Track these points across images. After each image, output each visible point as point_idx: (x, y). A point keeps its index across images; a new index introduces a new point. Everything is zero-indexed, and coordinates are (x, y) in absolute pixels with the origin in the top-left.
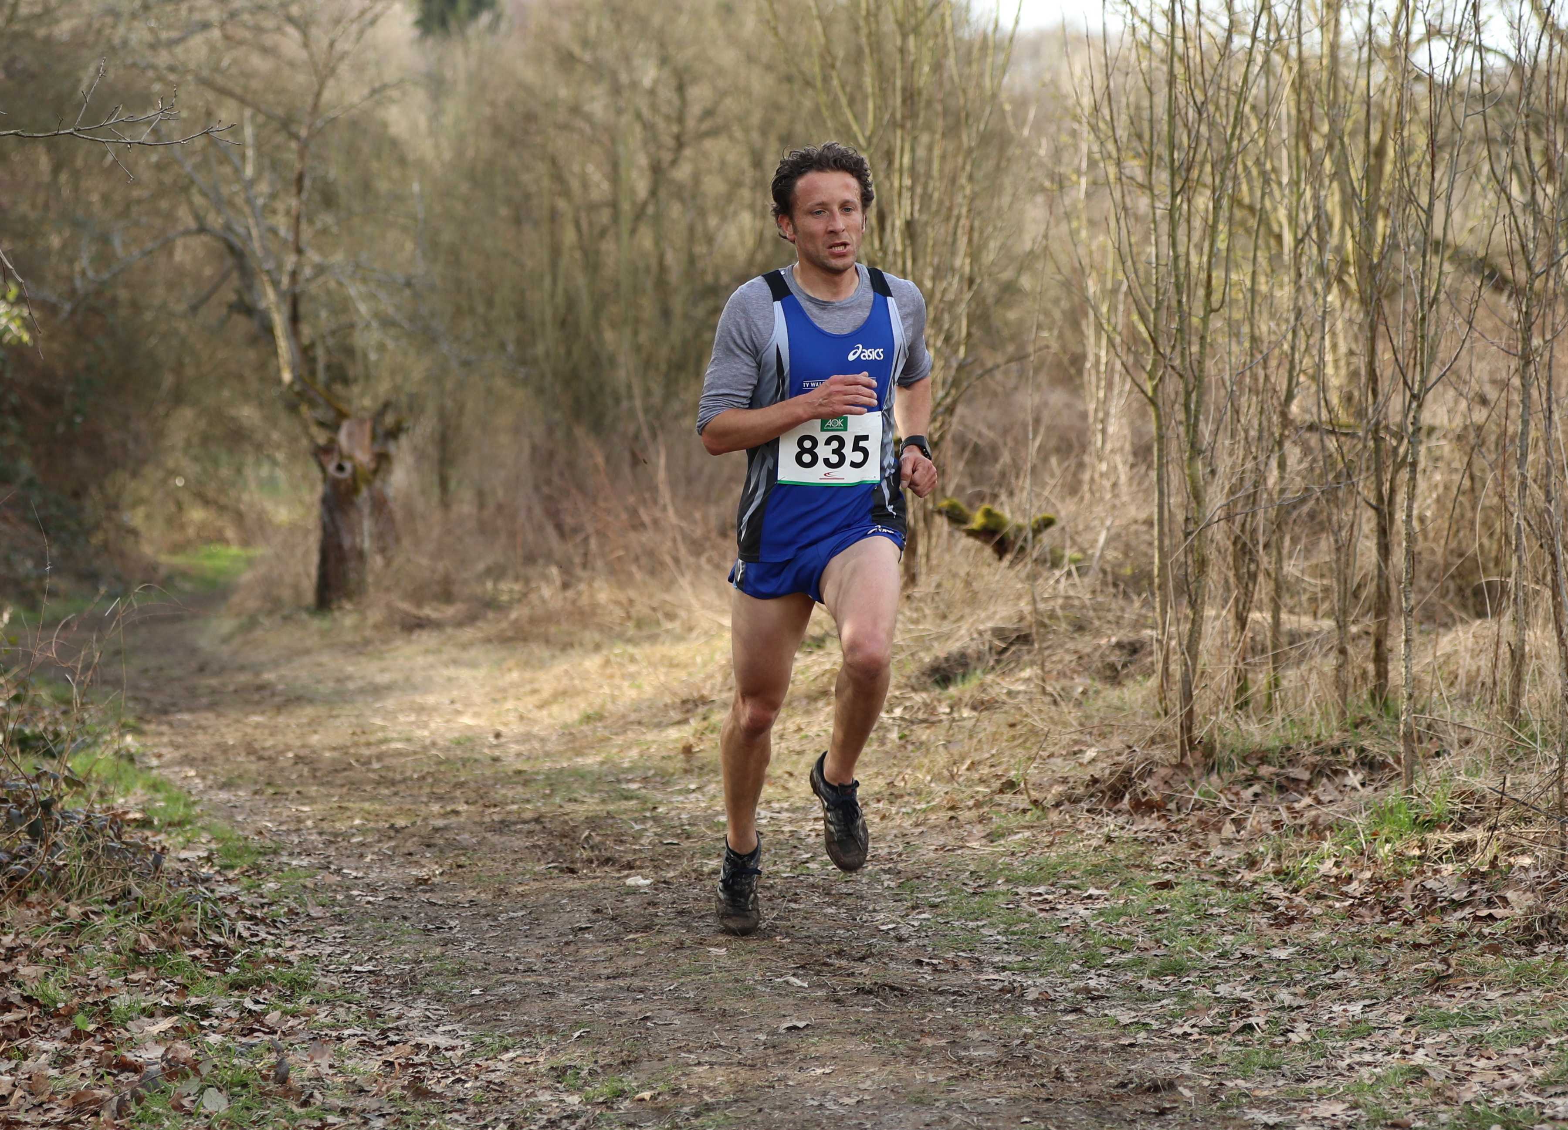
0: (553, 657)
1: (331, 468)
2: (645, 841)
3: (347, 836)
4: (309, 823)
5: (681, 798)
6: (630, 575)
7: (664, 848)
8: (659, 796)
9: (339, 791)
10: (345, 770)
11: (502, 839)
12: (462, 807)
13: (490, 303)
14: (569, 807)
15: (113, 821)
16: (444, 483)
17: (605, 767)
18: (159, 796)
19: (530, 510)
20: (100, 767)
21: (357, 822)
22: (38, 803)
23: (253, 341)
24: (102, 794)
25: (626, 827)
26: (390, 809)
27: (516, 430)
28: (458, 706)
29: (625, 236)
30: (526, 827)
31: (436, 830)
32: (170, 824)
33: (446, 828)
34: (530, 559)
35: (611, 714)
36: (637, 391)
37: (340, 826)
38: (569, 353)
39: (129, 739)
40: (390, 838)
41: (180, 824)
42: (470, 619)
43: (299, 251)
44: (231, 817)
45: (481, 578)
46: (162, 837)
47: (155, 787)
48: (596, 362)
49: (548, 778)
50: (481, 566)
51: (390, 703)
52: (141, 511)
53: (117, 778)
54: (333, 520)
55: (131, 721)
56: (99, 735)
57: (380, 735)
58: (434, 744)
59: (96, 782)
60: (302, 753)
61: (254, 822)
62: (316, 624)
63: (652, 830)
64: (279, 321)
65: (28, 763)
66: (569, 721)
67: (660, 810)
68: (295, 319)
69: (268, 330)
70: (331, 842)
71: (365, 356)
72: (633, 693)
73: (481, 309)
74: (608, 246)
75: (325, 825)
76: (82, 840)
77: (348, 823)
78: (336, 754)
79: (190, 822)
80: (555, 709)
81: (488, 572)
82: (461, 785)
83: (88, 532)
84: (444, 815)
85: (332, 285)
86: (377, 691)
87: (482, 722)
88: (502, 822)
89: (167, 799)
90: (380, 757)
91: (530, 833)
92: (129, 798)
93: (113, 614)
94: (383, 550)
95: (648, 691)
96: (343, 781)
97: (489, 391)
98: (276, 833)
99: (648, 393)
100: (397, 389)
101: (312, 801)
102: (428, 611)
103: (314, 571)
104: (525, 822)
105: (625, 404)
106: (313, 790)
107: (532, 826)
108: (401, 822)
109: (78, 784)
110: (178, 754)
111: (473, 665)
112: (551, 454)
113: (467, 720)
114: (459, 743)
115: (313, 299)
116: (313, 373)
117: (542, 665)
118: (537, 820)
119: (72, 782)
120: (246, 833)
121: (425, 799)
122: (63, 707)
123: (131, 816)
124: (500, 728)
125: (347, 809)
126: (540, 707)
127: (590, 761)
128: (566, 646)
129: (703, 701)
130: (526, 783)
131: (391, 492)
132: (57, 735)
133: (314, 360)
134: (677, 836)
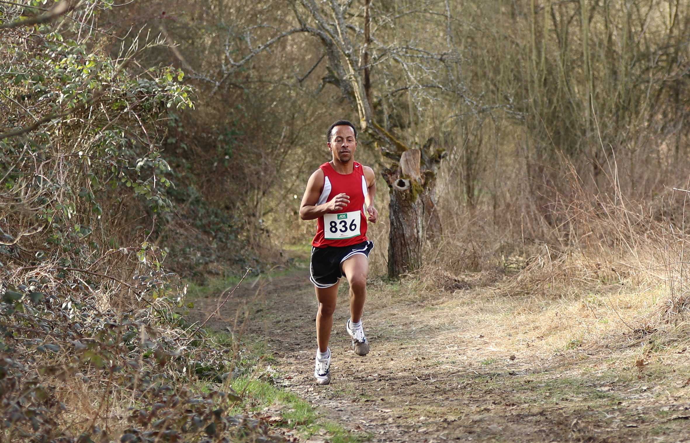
0: (548, 304)
1: (395, 184)
2: (614, 425)
3: (415, 428)
4: (390, 420)
5: (637, 396)
6: (597, 249)
7: (627, 430)
8: (623, 395)
9: (409, 398)
10: (412, 384)
11: (519, 427)
12: (491, 407)
13: (497, 71)
14: (562, 404)
15: (262, 423)
16: (470, 190)
17: (585, 377)
18: (291, 405)
19: (528, 207)
20: (251, 387)
21: (422, 418)
22: (212, 413)
23: (340, 102)
24: (253, 405)
25: (601, 416)
26: (444, 409)
27: (517, 154)
28: (485, 339)
29: (585, 22)
30: (534, 418)
31: (475, 422)
32: (298, 424)
33: (481, 421)
34: (530, 240)
35: (588, 342)
36: (597, 125)
37: (412, 421)
38: (550, 102)
39: (269, 368)
40: (444, 428)
41: (305, 423)
42: (492, 281)
43: (369, 41)
44: (338, 418)
45: (497, 254)
46: (294, 432)
47: (288, 399)
48: (568, 107)
49: (547, 385)
50: (497, 246)
51: (440, 338)
52: (270, 217)
53: (263, 394)
54: (397, 218)
55: (270, 356)
56: (250, 366)
57: (435, 360)
58: (470, 365)
59: (249, 397)
60: (383, 373)
61: (354, 420)
62: (389, 287)
63: (618, 417)
64: (357, 88)
65: (204, 386)
66: (560, 347)
67: (623, 404)
68: (367, 86)
69: (351, 94)
70: (406, 432)
71: (415, 108)
72: (602, 327)
73: (491, 75)
74: (573, 29)
75: (401, 421)
76: (242, 436)
77: (416, 419)
78: (406, 374)
79: (312, 422)
80: (550, 339)
81: (502, 249)
82: (490, 392)
83: (237, 233)
84: (479, 412)
85: (392, 62)
86: (431, 331)
87: (502, 349)
88: (518, 415)
89: (296, 407)
90: (434, 376)
91: (538, 422)
92: (271, 406)
93: (256, 287)
94: (431, 238)
95: (612, 326)
96: (412, 392)
97: (498, 129)
98: (369, 427)
99: (604, 126)
100: (436, 129)
101: (392, 406)
102: (462, 277)
103: (386, 253)
104: (533, 415)
105: (589, 134)
106: (392, 399)
107: (538, 418)
108: (451, 418)
109: (237, 399)
110: (301, 377)
111: (495, 312)
112: (541, 170)
113: (492, 348)
114: (487, 364)
115: (379, 72)
116: (380, 121)
117: (540, 309)
118: (541, 414)
119: (234, 398)
120: (349, 428)
121: (466, 402)
122: (225, 348)
123: (273, 419)
124: (515, 353)
125: (415, 409)
126: (540, 338)
127: (575, 373)
128: (556, 297)
129: (649, 331)
130: (532, 390)
131: (435, 198)
132: (222, 367)
133: (381, 112)
134: (636, 421)
